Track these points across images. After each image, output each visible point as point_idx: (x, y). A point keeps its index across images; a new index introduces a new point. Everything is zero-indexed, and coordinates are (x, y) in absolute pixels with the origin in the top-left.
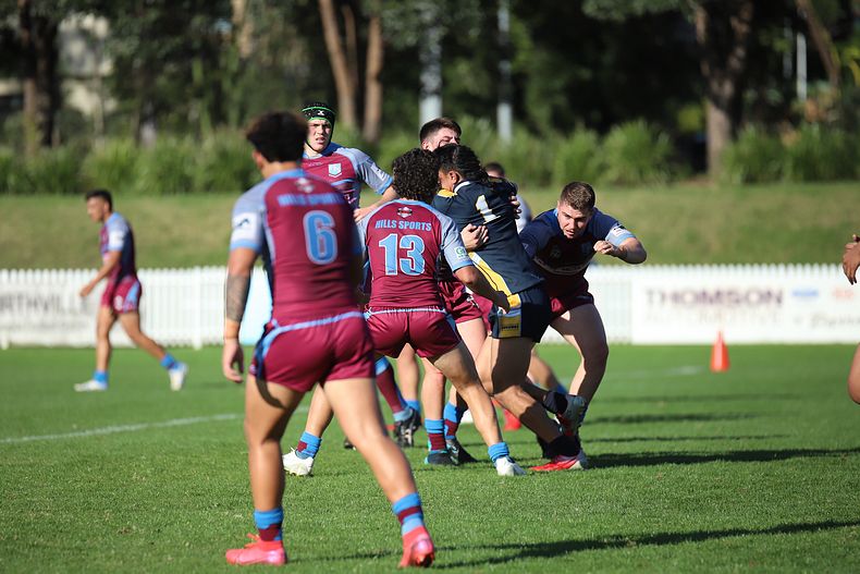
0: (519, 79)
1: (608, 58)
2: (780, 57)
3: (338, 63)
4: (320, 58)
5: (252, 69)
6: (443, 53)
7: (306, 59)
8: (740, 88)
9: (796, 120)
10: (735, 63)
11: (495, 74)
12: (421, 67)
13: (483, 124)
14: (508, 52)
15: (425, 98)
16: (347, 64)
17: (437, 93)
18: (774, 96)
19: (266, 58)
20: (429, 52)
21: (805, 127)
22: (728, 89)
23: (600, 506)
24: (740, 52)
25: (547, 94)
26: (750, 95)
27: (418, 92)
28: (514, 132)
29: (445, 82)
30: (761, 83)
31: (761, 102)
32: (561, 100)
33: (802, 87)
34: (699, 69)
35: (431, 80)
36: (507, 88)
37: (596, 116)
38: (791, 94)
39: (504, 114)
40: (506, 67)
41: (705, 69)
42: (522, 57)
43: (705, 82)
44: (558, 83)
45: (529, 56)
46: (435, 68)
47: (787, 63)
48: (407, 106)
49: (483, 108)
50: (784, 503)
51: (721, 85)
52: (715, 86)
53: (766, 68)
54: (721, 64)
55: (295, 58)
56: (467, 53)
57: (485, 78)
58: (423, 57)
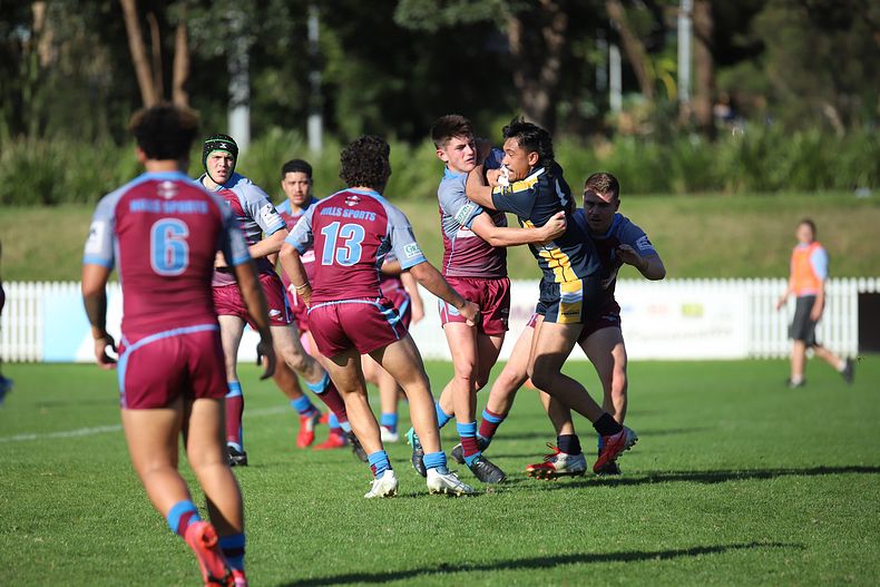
0: (329, 90)
1: (421, 68)
2: (593, 69)
3: (143, 72)
4: (124, 65)
5: (54, 76)
6: (250, 63)
7: (109, 68)
8: (554, 99)
9: (609, 133)
10: (549, 74)
11: (305, 85)
12: (229, 77)
13: (293, 135)
14: (319, 62)
15: (234, 108)
16: (153, 74)
17: (245, 103)
18: (588, 108)
19: (67, 66)
20: (238, 62)
21: (619, 140)
22: (541, 101)
23: (412, 526)
24: (554, 63)
25: (358, 105)
26: (564, 107)
27: (226, 103)
28: (324, 144)
29: (253, 93)
30: (575, 96)
31: (575, 115)
32: (373, 112)
33: (616, 99)
34: (511, 81)
35: (239, 90)
36: (317, 99)
37: (408, 127)
38: (604, 107)
39: (315, 125)
40: (316, 77)
41: (519, 80)
42: (332, 67)
43: (519, 93)
44: (370, 94)
45: (340, 66)
46: (244, 78)
47: (600, 74)
48: (216, 118)
49: (294, 120)
50: (598, 522)
51: (534, 97)
52: (528, 98)
53: (579, 79)
54: (534, 75)
55: (98, 67)
56: (277, 64)
57: (294, 88)
58: (232, 67)
